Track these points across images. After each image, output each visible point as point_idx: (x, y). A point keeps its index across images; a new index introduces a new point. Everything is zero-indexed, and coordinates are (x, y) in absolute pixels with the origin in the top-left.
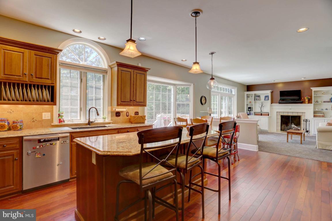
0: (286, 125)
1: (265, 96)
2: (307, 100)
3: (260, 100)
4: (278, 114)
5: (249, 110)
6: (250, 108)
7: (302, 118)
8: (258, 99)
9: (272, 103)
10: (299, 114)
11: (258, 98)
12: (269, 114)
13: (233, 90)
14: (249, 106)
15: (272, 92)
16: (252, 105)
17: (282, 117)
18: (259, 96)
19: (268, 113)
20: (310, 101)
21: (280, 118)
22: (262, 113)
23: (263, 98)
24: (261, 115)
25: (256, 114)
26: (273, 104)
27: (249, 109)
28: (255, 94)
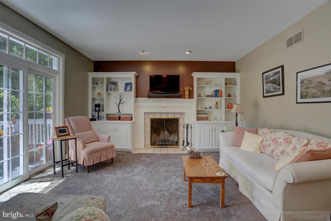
0: (158, 134)
1: (126, 84)
2: (187, 93)
3: (116, 89)
4: (147, 116)
5: (96, 110)
6: (98, 106)
7: (181, 123)
8: (114, 89)
9: (136, 97)
10: (177, 116)
11: (113, 86)
12: (132, 117)
13: (55, 60)
14: (97, 102)
15: (137, 77)
16: (102, 100)
17: (153, 121)
18: (115, 84)
19: (132, 114)
20: (191, 96)
21: (149, 123)
22: (121, 116)
23: (121, 86)
24: (119, 118)
25: (110, 118)
26: (138, 98)
27: (97, 108)
28: (108, 79)
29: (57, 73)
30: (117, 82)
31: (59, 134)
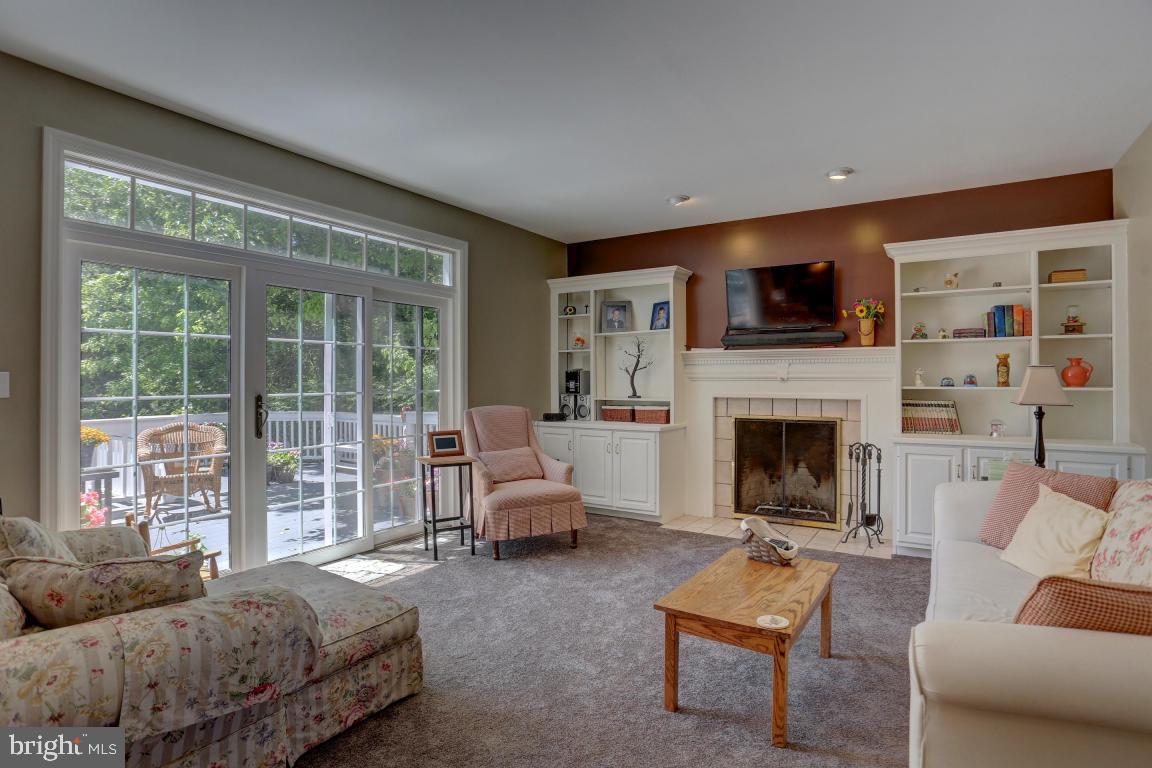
0: (771, 477)
1: (655, 306)
2: (866, 325)
3: (627, 324)
4: (722, 410)
5: (568, 390)
6: (572, 376)
7: (846, 437)
8: (621, 326)
9: (688, 348)
10: (829, 414)
11: (616, 315)
12: (668, 411)
14: (577, 365)
15: (692, 283)
16: (587, 359)
17: (744, 427)
18: (624, 307)
19: (667, 404)
20: (882, 333)
21: (729, 432)
22: (636, 408)
23: (642, 313)
24: (633, 416)
25: (609, 413)
26: (694, 351)
27: (572, 384)
28: (607, 293)
29: (449, 291)
30: (630, 302)
31: (437, 451)
